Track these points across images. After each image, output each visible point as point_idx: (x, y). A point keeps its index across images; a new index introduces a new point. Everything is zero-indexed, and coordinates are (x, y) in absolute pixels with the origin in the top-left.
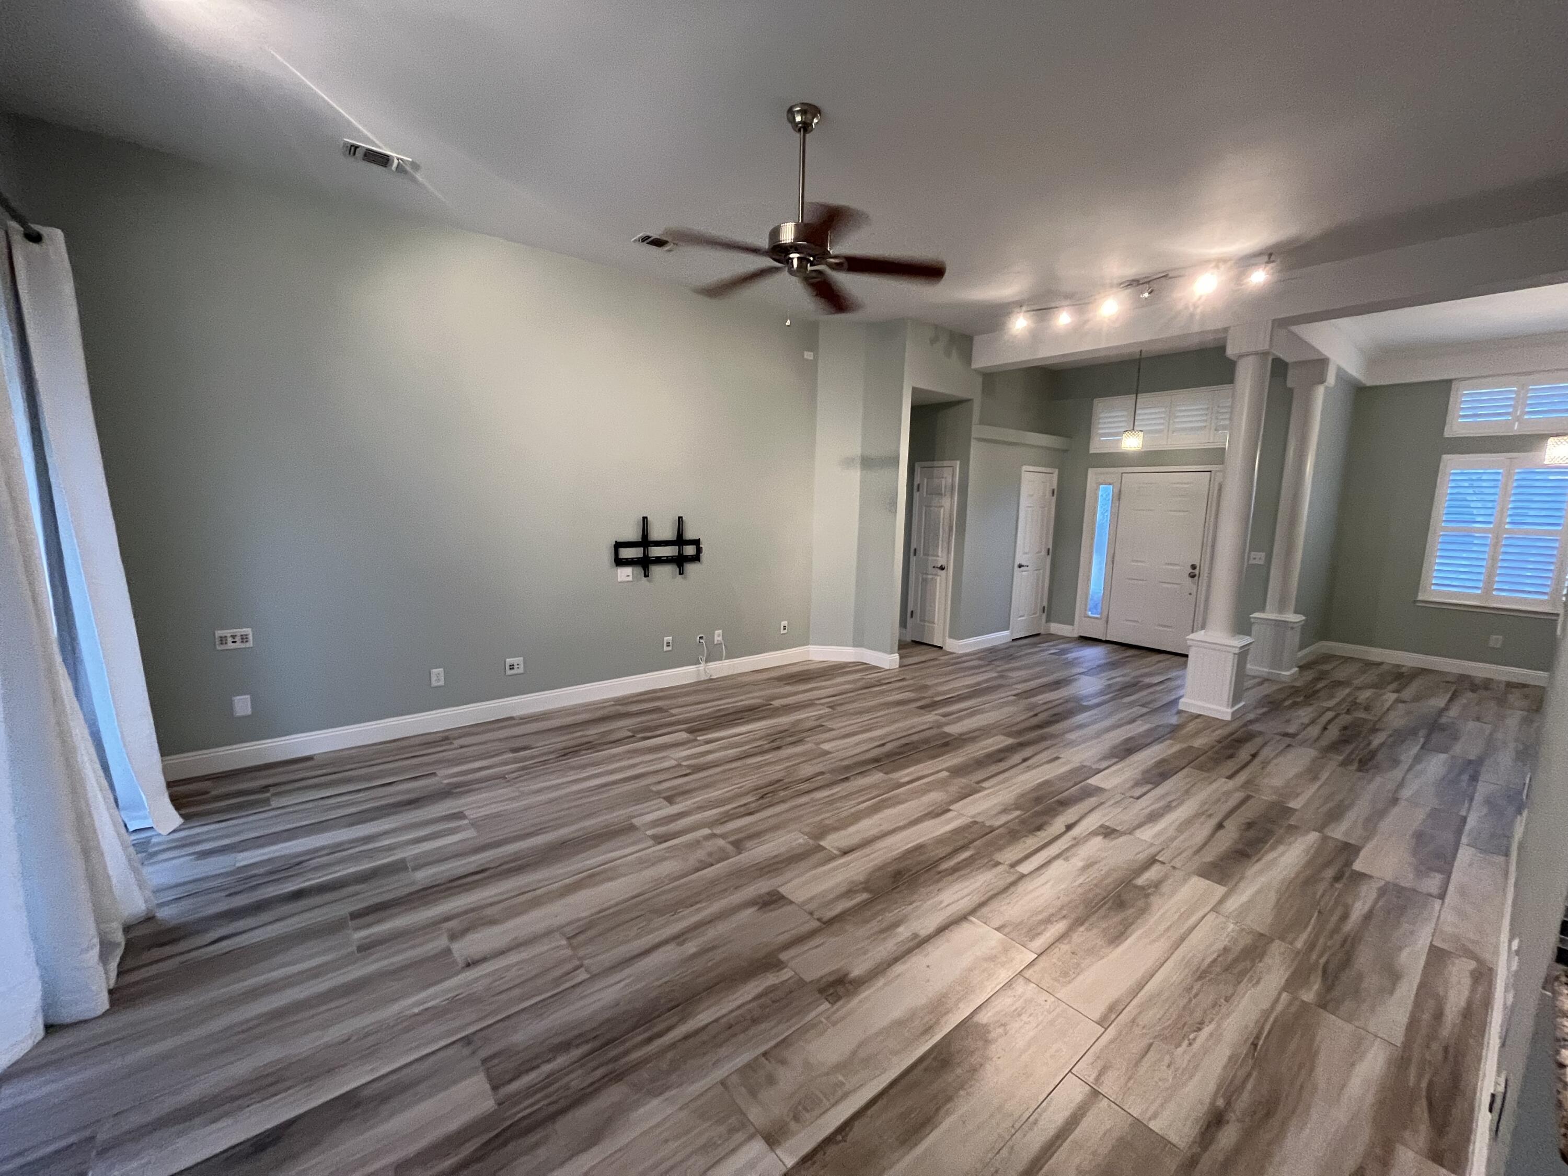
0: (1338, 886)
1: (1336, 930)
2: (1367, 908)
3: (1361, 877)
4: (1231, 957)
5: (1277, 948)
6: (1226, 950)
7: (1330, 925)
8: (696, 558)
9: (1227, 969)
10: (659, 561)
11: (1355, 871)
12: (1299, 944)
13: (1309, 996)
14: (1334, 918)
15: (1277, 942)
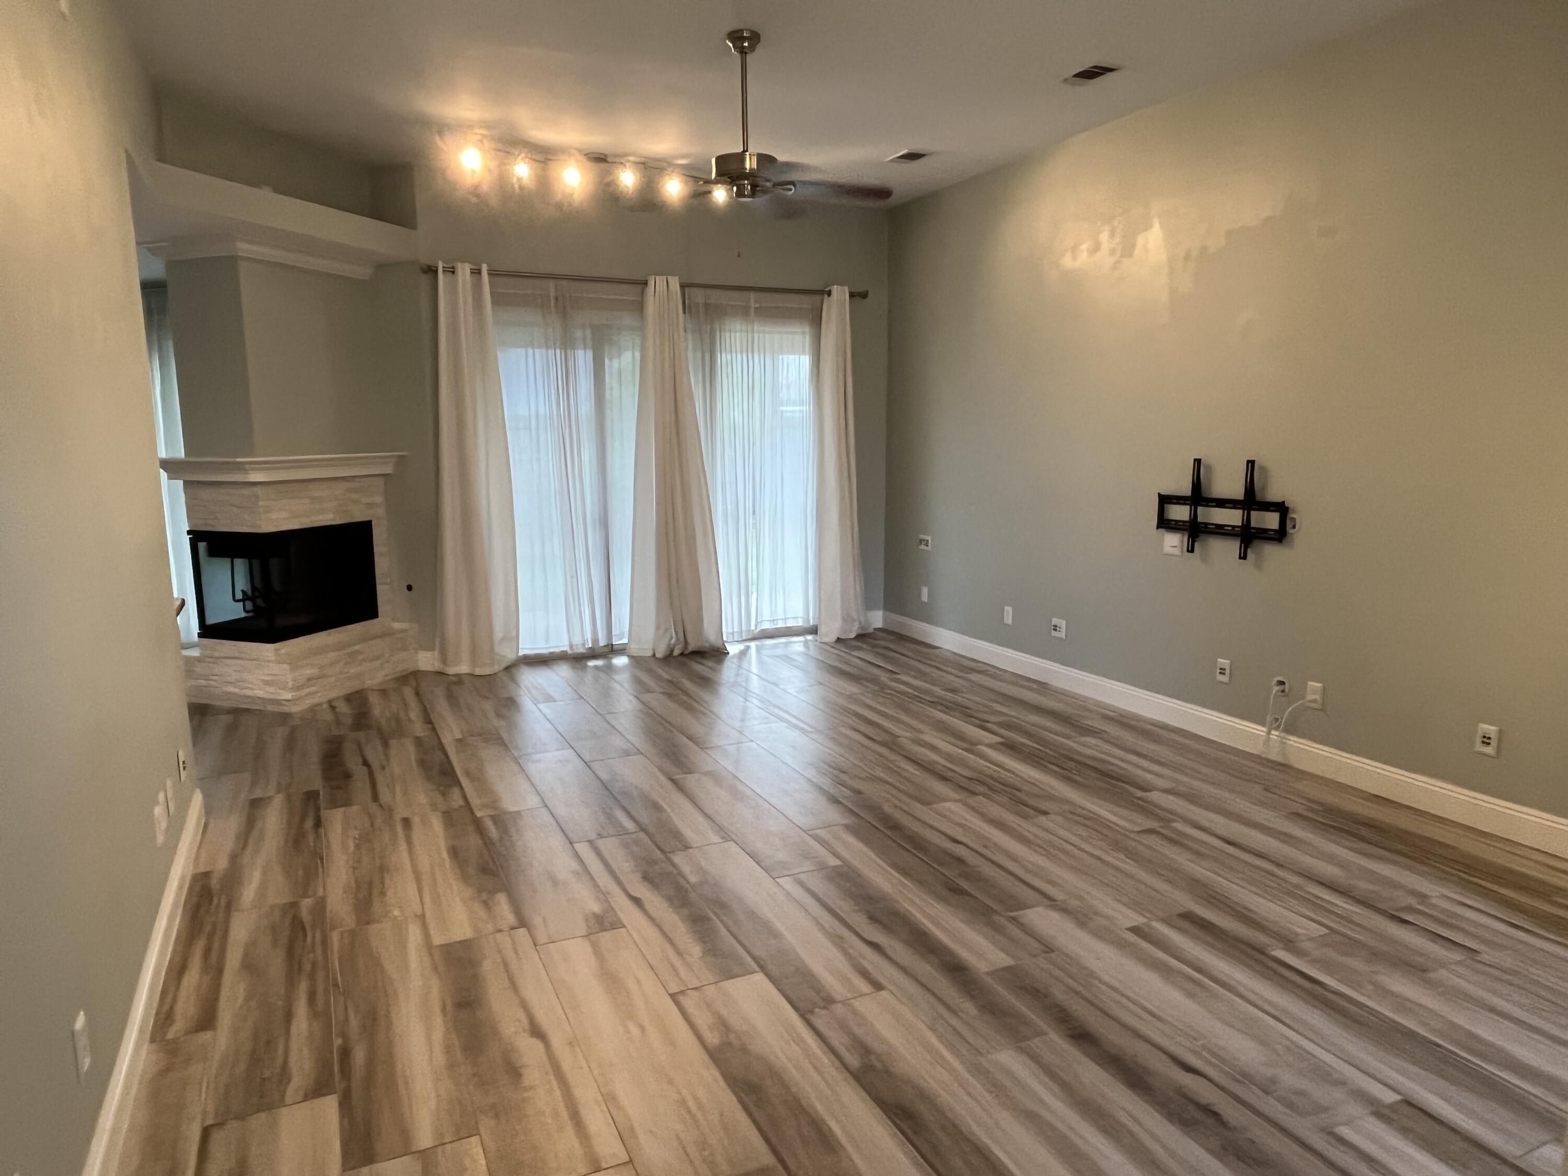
0: (338, 1042)
1: (312, 977)
2: (294, 1030)
3: (318, 1090)
4: (376, 892)
5: (350, 922)
6: (383, 894)
7: (320, 974)
8: (1280, 535)
9: (370, 883)
10: (1220, 531)
11: (331, 1094)
12: (335, 937)
13: (306, 904)
14: (320, 987)
15: (353, 926)
